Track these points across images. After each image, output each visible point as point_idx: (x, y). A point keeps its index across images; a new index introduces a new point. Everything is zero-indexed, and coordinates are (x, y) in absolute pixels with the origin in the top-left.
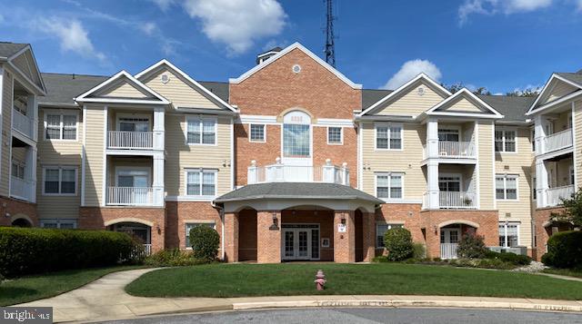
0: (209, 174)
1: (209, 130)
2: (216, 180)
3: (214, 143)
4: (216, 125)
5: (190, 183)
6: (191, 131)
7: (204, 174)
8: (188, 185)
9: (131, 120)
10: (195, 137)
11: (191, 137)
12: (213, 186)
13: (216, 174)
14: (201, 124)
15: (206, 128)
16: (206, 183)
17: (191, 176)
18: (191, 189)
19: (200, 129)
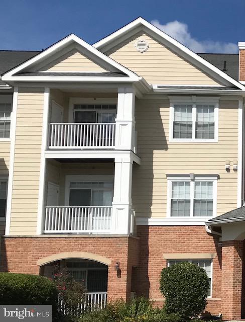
0: (204, 183)
1: (205, 118)
2: (214, 192)
3: (213, 138)
4: (216, 110)
5: (176, 197)
6: (178, 120)
7: (197, 184)
8: (173, 202)
9: (91, 107)
10: (185, 129)
11: (178, 129)
12: (211, 202)
13: (215, 183)
14: (194, 110)
15: (201, 114)
16: (198, 197)
17: (177, 188)
18: (176, 207)
19: (193, 116)
